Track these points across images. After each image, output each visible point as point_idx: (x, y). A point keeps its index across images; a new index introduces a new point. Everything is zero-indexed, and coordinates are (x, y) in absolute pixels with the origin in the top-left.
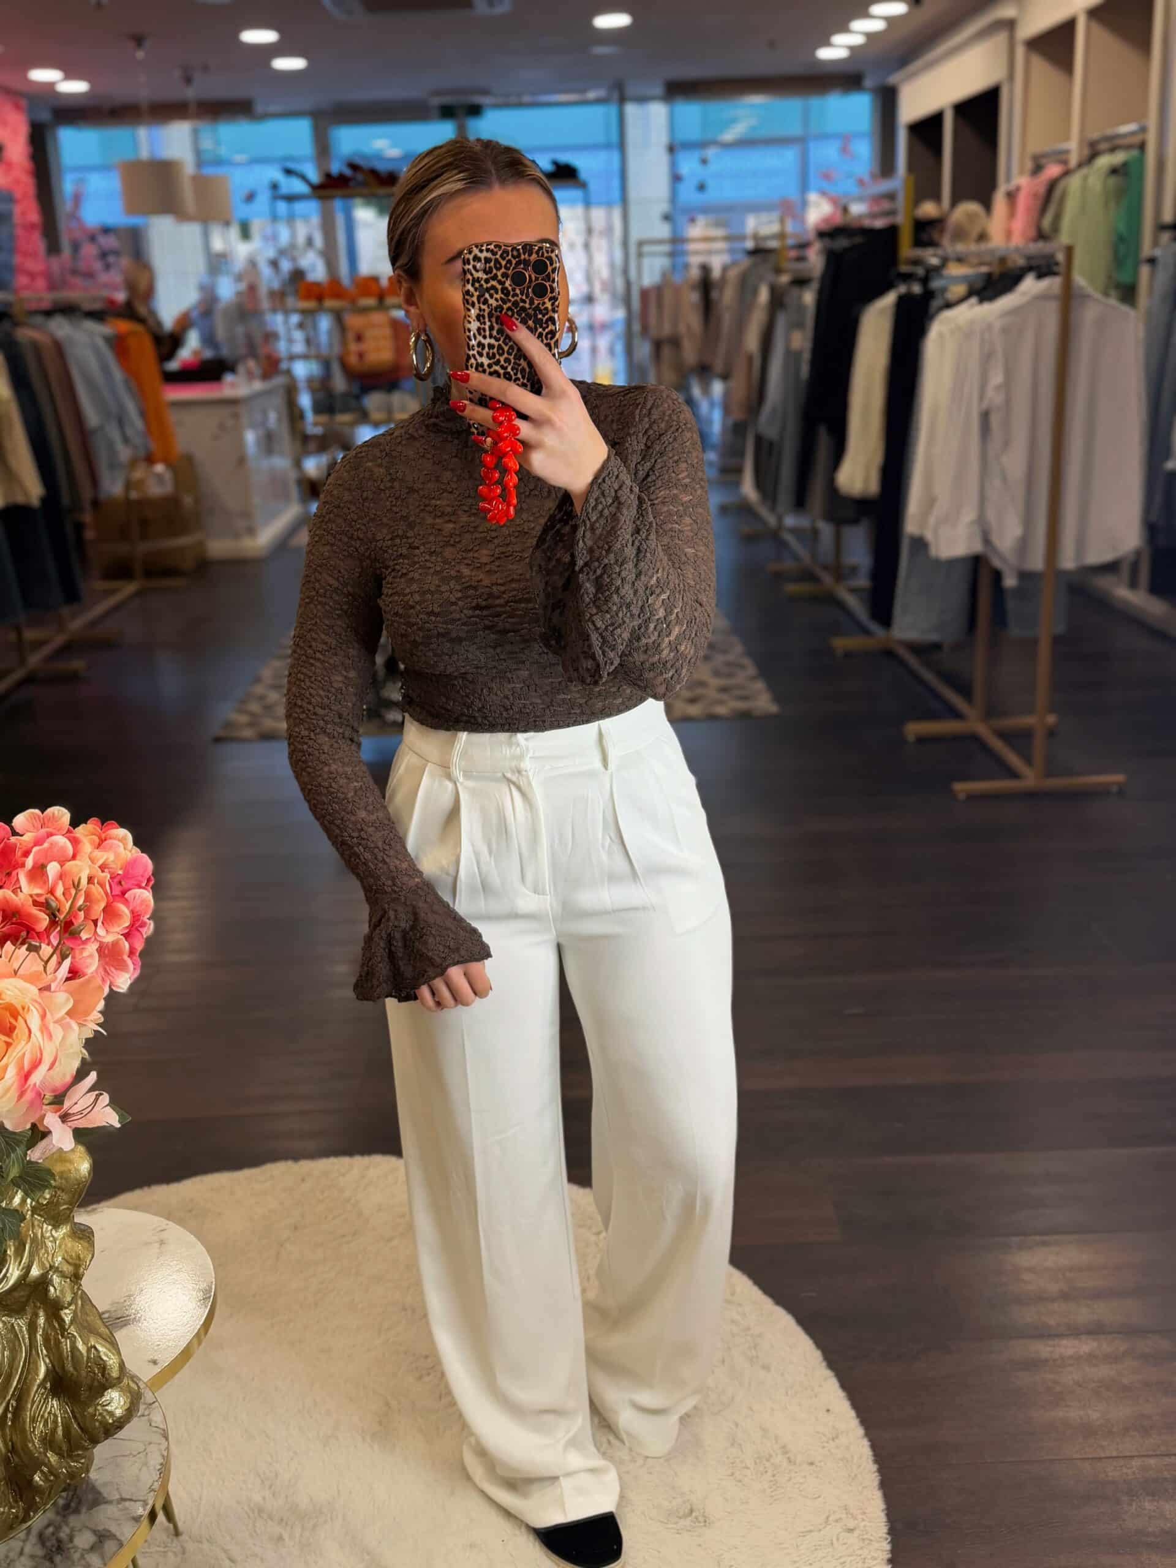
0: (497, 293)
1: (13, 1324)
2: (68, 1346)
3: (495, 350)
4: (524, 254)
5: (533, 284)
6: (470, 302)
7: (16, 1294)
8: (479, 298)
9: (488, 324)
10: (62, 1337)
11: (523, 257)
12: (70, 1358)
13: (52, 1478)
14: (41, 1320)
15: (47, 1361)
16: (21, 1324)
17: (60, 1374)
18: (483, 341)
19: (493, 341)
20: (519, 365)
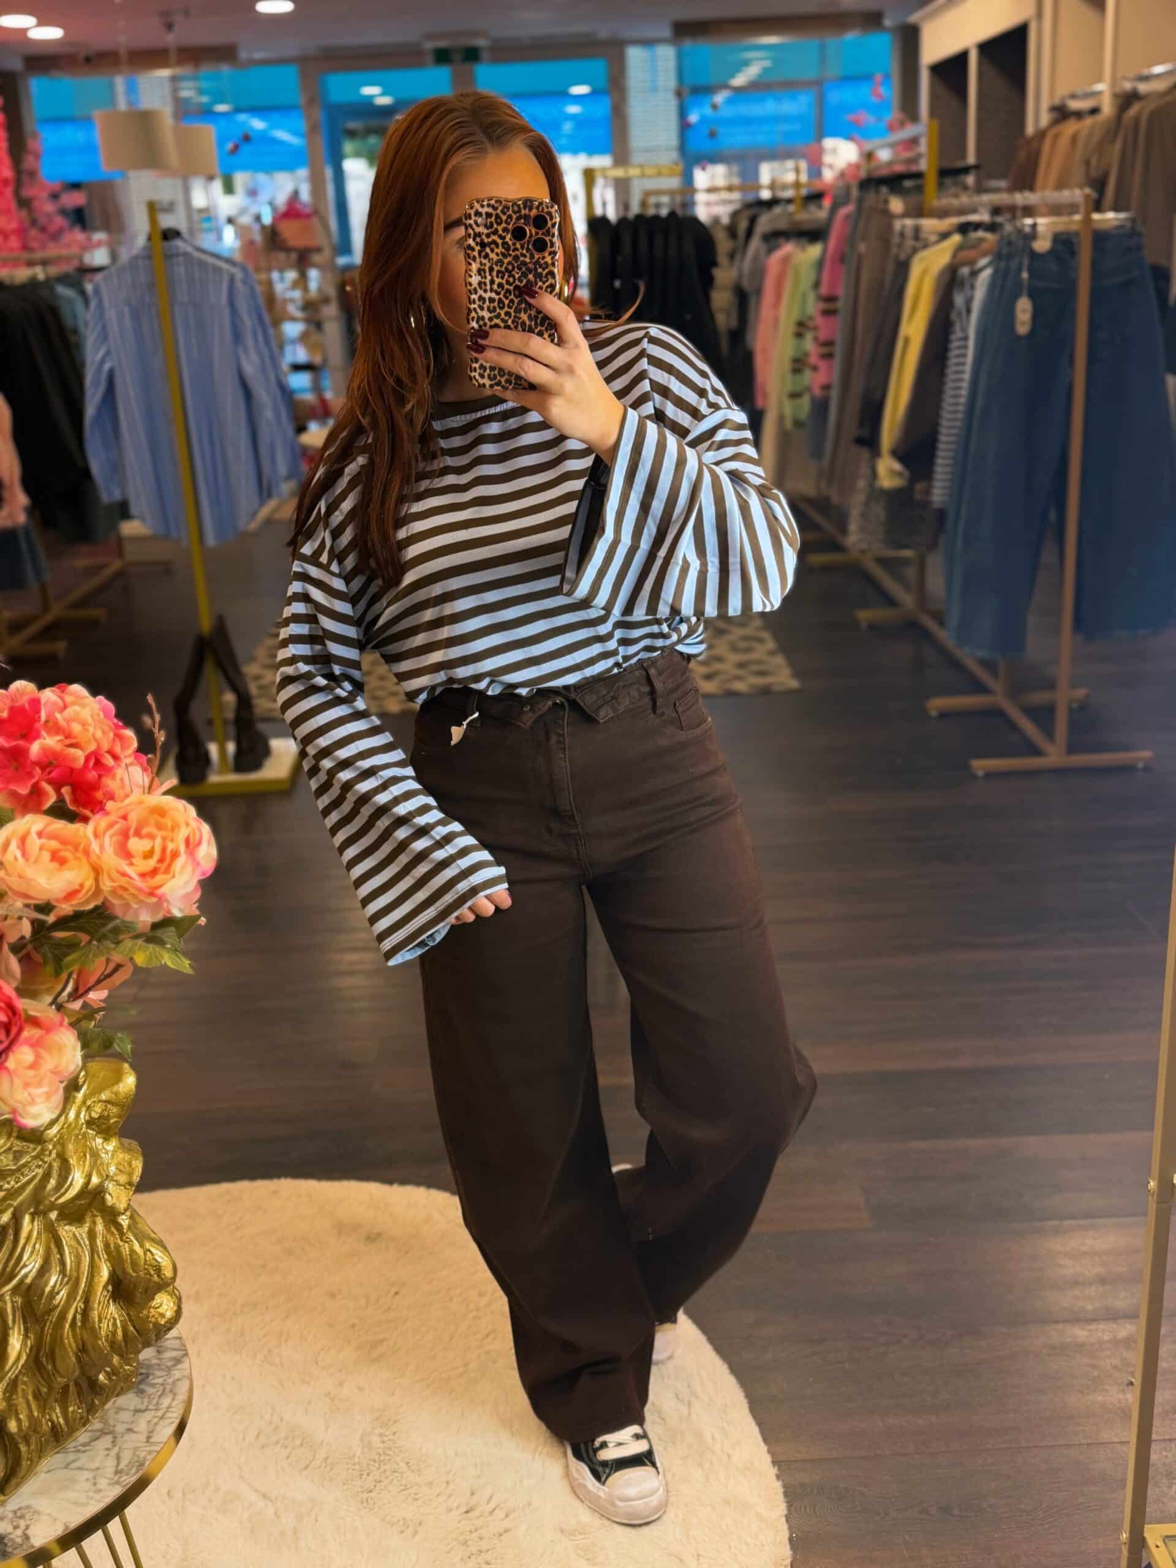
0: (497, 246)
1: (74, 1235)
2: (127, 1249)
3: (496, 304)
4: (525, 208)
5: (533, 239)
6: (472, 256)
7: (78, 1202)
8: (480, 252)
9: (489, 278)
10: (122, 1240)
11: (523, 212)
12: (129, 1261)
13: (114, 1378)
14: (100, 1227)
15: (109, 1265)
16: (82, 1231)
17: (120, 1277)
18: (484, 295)
19: (493, 295)
20: (520, 318)
